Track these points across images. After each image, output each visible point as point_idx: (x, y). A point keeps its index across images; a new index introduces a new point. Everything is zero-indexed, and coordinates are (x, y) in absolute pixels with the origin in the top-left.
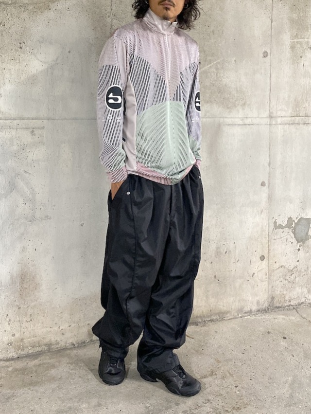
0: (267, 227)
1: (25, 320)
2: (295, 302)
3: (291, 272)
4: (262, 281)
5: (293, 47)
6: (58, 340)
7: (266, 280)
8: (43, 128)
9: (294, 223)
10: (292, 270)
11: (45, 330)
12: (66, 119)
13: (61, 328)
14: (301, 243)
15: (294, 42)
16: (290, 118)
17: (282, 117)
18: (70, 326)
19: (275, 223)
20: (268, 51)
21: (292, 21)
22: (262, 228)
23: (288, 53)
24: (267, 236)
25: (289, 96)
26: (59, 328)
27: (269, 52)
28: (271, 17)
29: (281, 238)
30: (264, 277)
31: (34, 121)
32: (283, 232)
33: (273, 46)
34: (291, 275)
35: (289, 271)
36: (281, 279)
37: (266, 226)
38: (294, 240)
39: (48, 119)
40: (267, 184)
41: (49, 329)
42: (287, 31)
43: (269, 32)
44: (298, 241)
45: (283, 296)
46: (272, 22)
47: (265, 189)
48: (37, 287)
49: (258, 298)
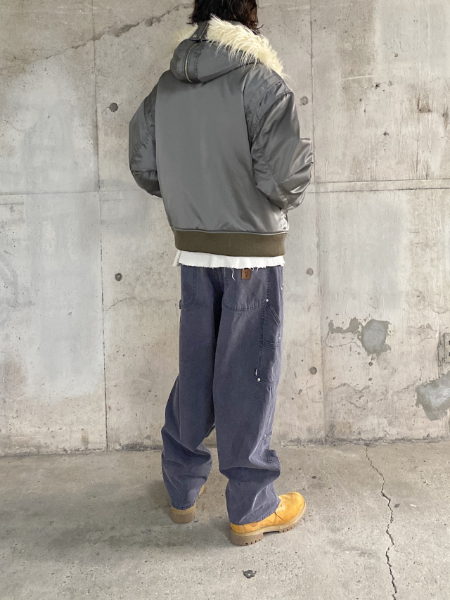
0: (319, 330)
1: (11, 415)
2: (368, 436)
3: (360, 393)
4: (313, 401)
5: (346, 88)
6: (49, 443)
7: (321, 400)
8: (22, 204)
9: (360, 326)
10: (360, 392)
11: (33, 429)
12: (47, 193)
13: (51, 429)
14: (374, 355)
15: (348, 81)
16: (347, 184)
17: (334, 182)
18: (60, 429)
19: (331, 325)
20: (308, 97)
21: (343, 53)
22: (311, 330)
23: (339, 96)
24: (319, 342)
25: (344, 154)
26: (49, 429)
27: (310, 98)
28: (310, 52)
29: (341, 346)
30: (317, 396)
31: (13, 196)
32: (344, 338)
33: (315, 90)
34: (360, 399)
35: (356, 392)
36: (344, 402)
37: (316, 329)
38: (362, 350)
39: (28, 194)
40: (315, 272)
41: (38, 430)
42: (336, 68)
43: (309, 72)
44: (369, 353)
45: (348, 426)
46: (312, 58)
47: (314, 279)
48: (22, 380)
49: (308, 424)
